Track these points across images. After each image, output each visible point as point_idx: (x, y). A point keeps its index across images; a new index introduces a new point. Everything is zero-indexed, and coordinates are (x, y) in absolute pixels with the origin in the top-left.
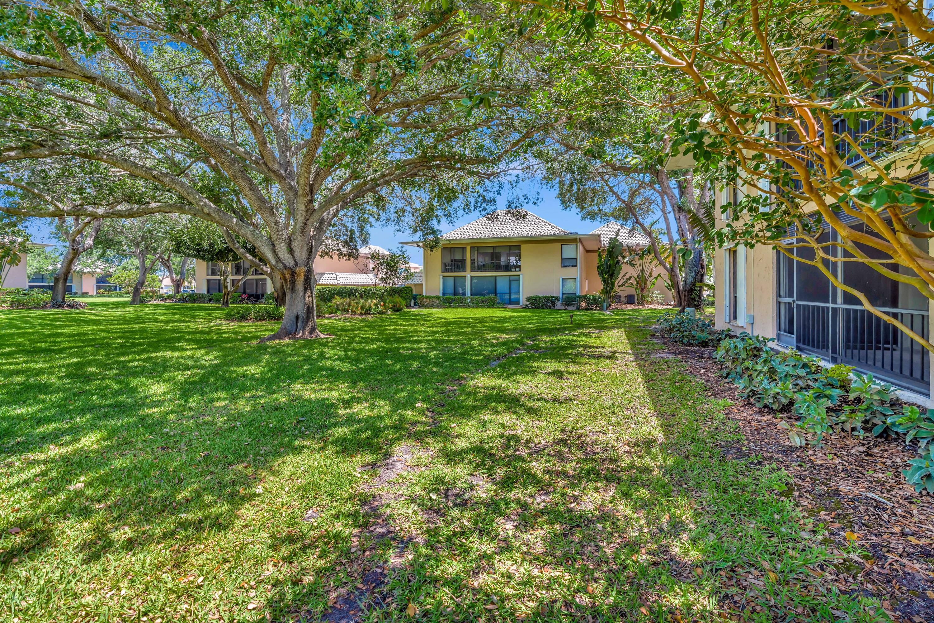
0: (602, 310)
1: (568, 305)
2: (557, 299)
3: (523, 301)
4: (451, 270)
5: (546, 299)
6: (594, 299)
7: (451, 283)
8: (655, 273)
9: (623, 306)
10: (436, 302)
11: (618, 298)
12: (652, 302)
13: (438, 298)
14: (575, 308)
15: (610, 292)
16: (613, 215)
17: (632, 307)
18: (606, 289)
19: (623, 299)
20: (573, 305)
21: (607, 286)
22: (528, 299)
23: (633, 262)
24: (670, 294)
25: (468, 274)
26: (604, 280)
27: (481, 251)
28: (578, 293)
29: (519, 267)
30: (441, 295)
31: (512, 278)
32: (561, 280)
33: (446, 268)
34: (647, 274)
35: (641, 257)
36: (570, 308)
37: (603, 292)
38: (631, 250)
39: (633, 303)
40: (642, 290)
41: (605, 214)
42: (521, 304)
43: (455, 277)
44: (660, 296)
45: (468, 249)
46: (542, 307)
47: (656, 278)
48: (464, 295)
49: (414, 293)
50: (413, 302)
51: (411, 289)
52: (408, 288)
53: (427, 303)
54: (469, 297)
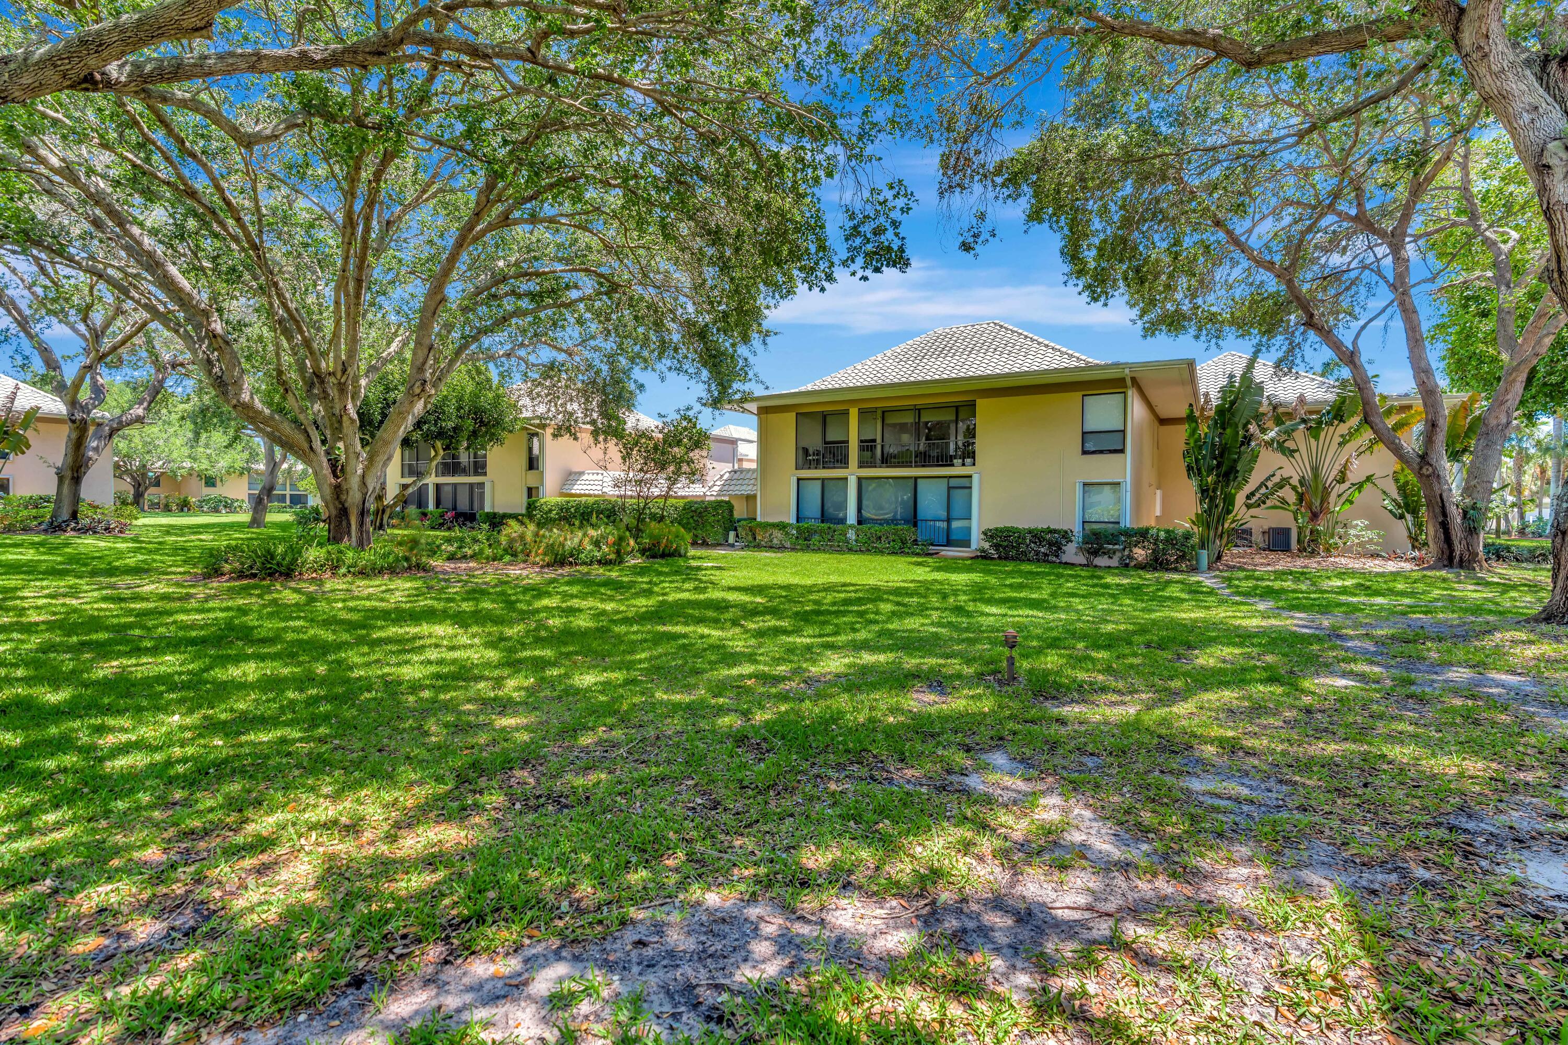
0: (1194, 569)
1: (1095, 553)
2: (1066, 535)
3: (977, 541)
4: (816, 464)
5: (1037, 536)
6: (1171, 539)
7: (813, 492)
8: (1357, 472)
9: (1258, 559)
10: (778, 535)
11: (1242, 535)
12: (1347, 551)
13: (782, 526)
14: (1114, 562)
15: (1221, 519)
16: (1233, 322)
17: (1283, 563)
18: (1209, 512)
19: (1257, 538)
20: (1110, 554)
21: (1213, 505)
22: (989, 535)
23: (1290, 444)
24: (1400, 530)
25: (852, 473)
26: (1204, 491)
27: (892, 419)
28: (1128, 522)
29: (972, 455)
30: (792, 520)
31: (953, 482)
32: (1079, 489)
33: (806, 458)
34: (1330, 473)
35: (1314, 431)
36: (1101, 561)
37: (1198, 520)
38: (1280, 414)
39: (1286, 548)
40: (1315, 516)
41: (1212, 318)
42: (974, 545)
43: (823, 480)
44: (1369, 534)
45: (854, 413)
46: (1022, 557)
47: (1360, 486)
48: (843, 521)
49: (736, 515)
50: (732, 534)
51: (729, 507)
52: (719, 504)
53: (759, 538)
54: (851, 526)
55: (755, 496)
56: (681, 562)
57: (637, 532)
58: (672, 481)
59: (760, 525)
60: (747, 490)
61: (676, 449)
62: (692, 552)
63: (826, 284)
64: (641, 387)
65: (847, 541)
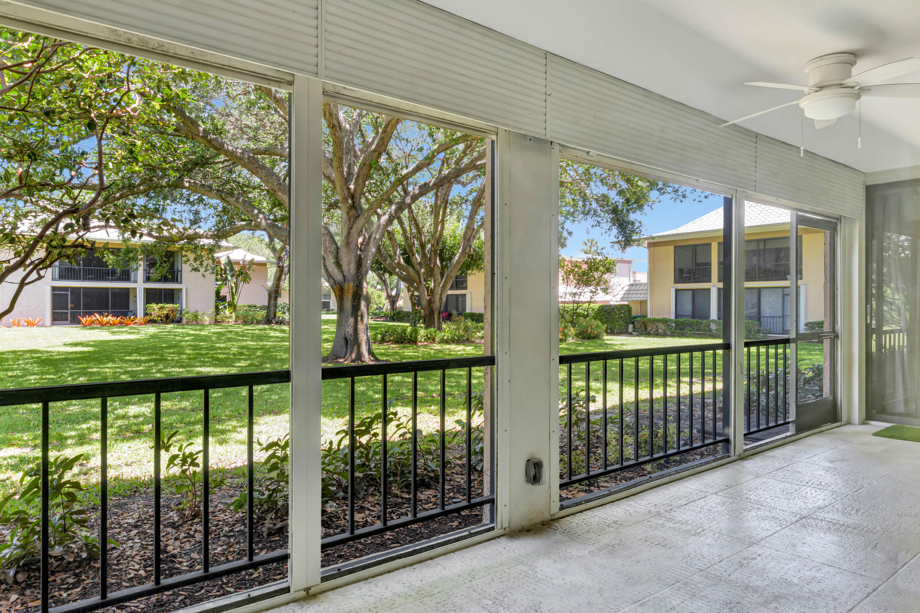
4: (689, 279)
7: (687, 298)
13: (665, 321)
25: (714, 285)
30: (673, 317)
31: (787, 291)
33: (681, 275)
43: (694, 291)
45: (714, 246)
48: (707, 316)
49: (634, 314)
50: (631, 326)
51: (628, 308)
52: (622, 306)
53: (649, 329)
54: (714, 321)
55: (646, 301)
56: (599, 341)
57: (573, 324)
58: (594, 293)
59: (650, 320)
60: (640, 297)
61: (595, 274)
62: (606, 337)
63: (683, 199)
64: (570, 233)
65: (710, 330)
